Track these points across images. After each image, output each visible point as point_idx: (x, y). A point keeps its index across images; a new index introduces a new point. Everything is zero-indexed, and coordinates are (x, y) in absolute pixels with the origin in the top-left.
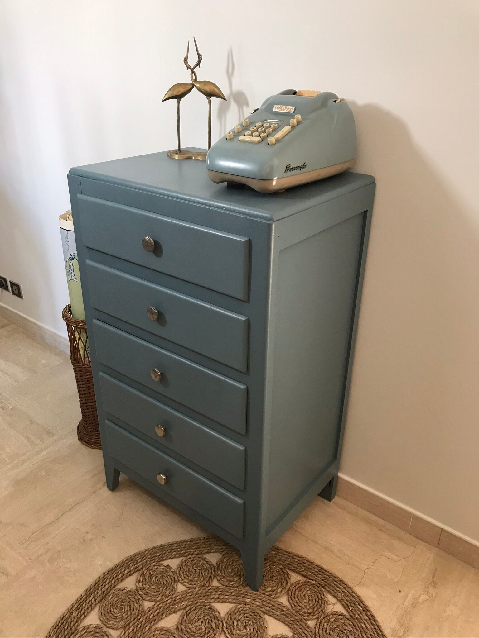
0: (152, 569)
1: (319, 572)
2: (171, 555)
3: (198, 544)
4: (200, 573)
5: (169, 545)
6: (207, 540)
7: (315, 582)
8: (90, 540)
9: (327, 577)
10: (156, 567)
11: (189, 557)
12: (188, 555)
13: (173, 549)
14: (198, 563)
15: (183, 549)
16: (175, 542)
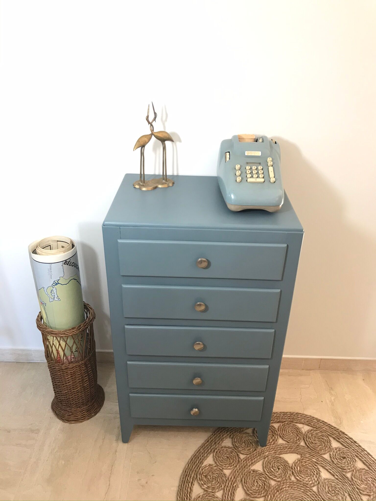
0: (203, 473)
1: (284, 416)
2: (205, 457)
3: (213, 441)
4: (230, 456)
5: (198, 452)
6: (215, 436)
7: (287, 422)
8: (147, 483)
9: (289, 415)
10: (204, 470)
11: (216, 451)
12: (214, 451)
13: (203, 453)
14: (224, 452)
15: (208, 449)
16: (200, 448)
